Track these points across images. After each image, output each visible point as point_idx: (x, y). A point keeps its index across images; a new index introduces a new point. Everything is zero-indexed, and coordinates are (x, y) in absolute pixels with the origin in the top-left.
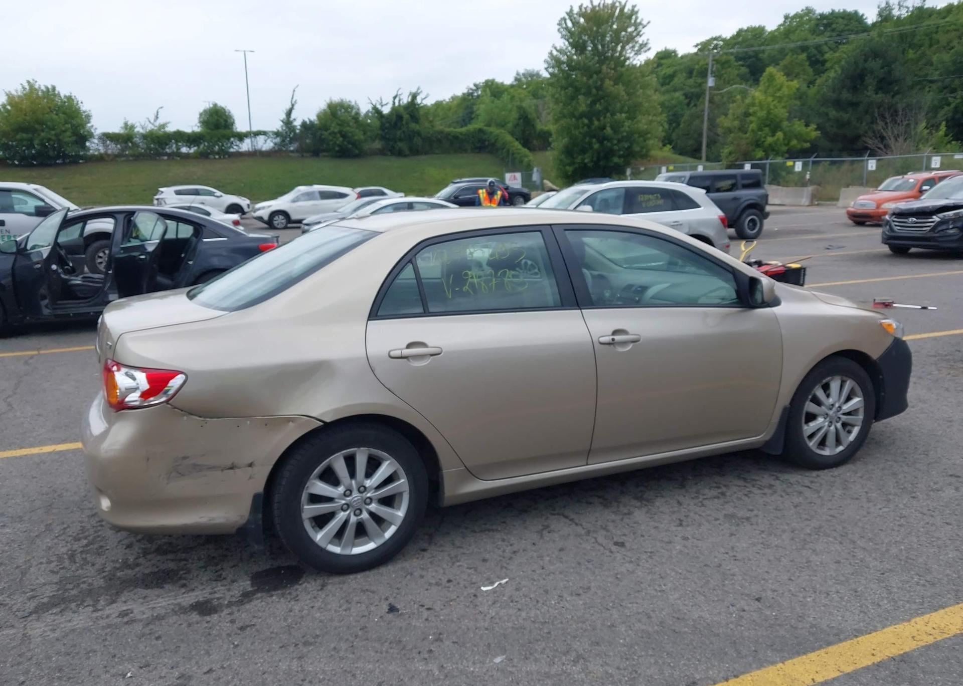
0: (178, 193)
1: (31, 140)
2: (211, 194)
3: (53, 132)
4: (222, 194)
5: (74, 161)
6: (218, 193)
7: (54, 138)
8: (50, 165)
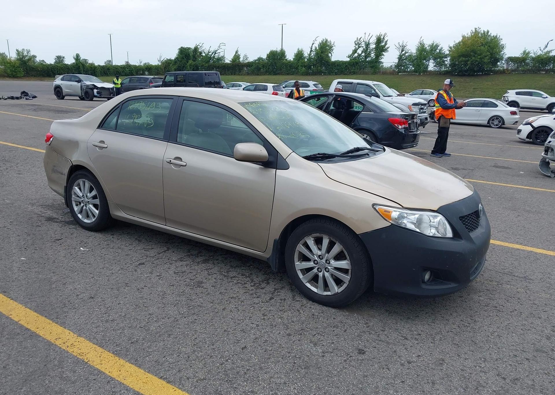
0: (517, 93)
1: (466, 61)
2: (540, 95)
3: (479, 57)
4: (548, 96)
5: (487, 73)
6: (545, 95)
7: (479, 60)
8: (473, 75)
